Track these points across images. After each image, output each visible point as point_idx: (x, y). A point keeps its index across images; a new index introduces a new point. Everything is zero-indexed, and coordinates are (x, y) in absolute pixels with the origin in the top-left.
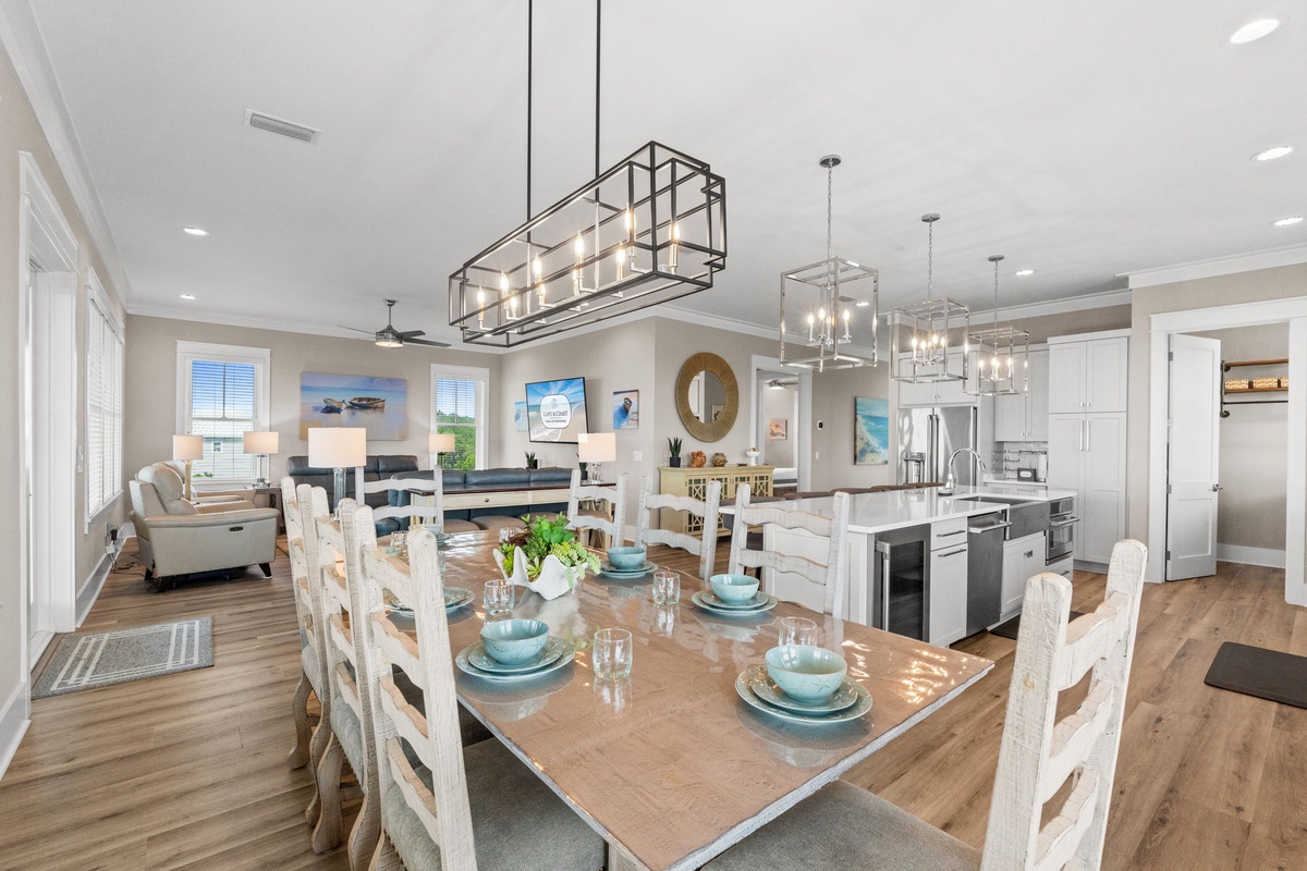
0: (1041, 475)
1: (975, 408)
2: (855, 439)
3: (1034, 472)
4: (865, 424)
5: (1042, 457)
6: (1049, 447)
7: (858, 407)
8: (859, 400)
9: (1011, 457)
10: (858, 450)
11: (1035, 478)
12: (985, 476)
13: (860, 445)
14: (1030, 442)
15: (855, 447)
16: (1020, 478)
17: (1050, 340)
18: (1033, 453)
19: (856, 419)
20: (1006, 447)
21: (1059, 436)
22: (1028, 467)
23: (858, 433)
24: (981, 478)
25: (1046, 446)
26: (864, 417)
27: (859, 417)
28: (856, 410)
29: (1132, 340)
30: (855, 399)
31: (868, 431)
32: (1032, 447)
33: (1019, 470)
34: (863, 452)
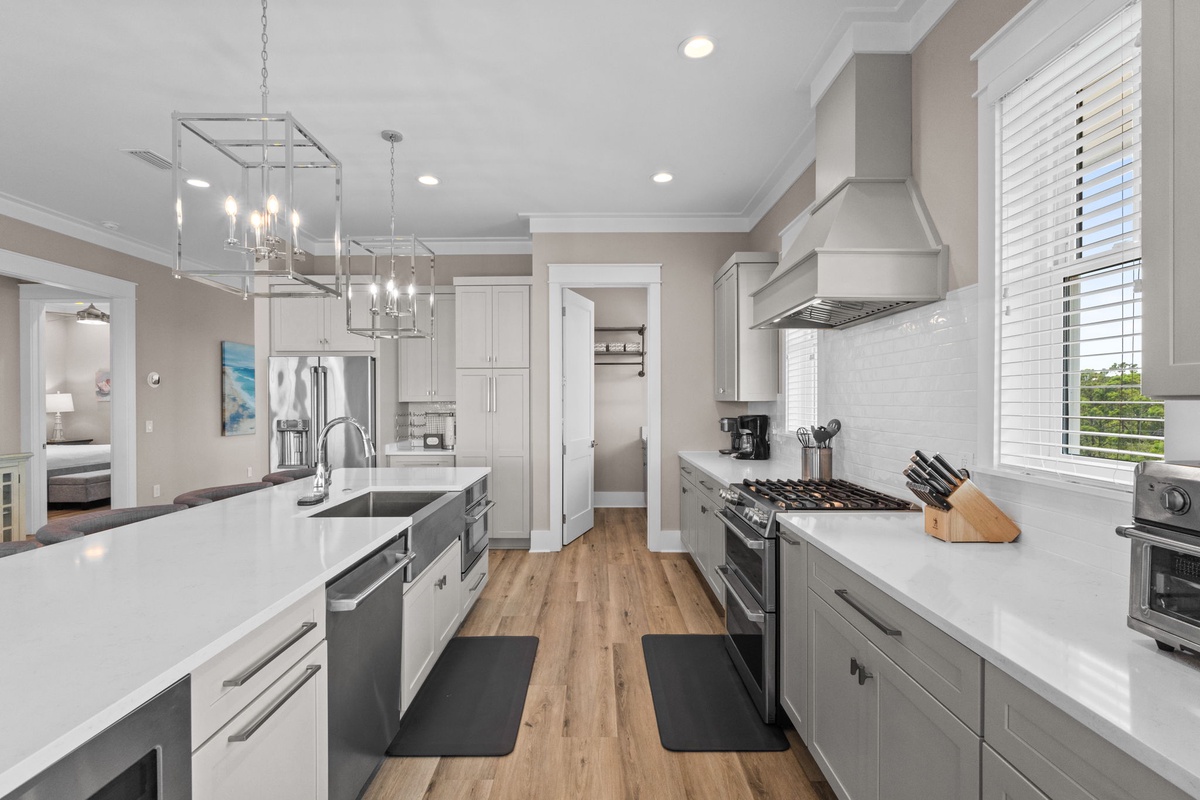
0: (449, 441)
1: (373, 359)
2: (223, 400)
3: (441, 437)
4: (239, 379)
5: (450, 420)
6: (458, 408)
7: (227, 356)
8: (227, 346)
9: (416, 420)
10: (227, 415)
11: (442, 445)
12: (387, 446)
13: (231, 409)
14: (437, 402)
15: (223, 411)
16: (427, 446)
17: (457, 280)
18: (439, 415)
19: (223, 373)
20: (411, 409)
21: (466, 394)
22: (434, 432)
23: (227, 391)
24: (383, 449)
25: (454, 406)
26: (237, 369)
27: (228, 370)
28: (222, 359)
29: (533, 289)
30: (222, 343)
31: (243, 389)
32: (438, 408)
33: (426, 437)
34: (236, 418)
